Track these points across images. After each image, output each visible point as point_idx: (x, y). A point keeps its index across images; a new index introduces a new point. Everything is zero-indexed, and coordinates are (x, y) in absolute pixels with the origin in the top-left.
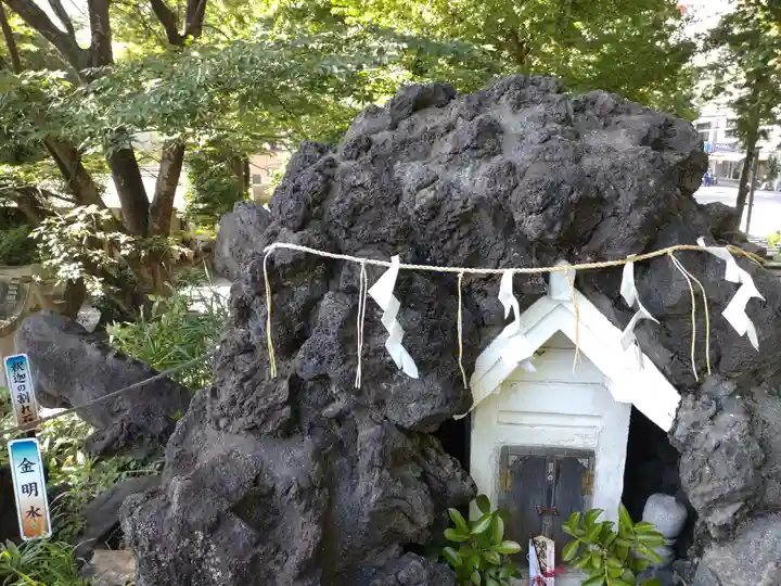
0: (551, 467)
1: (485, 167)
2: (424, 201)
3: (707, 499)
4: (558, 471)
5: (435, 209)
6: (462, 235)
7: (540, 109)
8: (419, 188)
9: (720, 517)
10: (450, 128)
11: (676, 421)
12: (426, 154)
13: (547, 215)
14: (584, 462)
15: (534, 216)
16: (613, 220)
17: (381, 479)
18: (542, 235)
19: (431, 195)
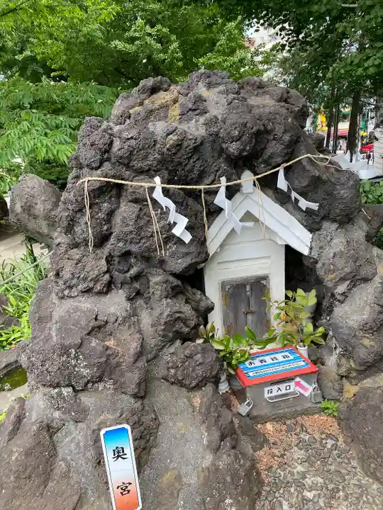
0: (248, 288)
1: (202, 120)
2: (171, 142)
3: (334, 281)
4: (251, 289)
5: (179, 146)
6: (195, 160)
7: (222, 88)
8: (168, 135)
9: (341, 288)
10: (175, 101)
11: (311, 249)
12: (166, 117)
13: (242, 141)
14: (264, 282)
15: (234, 143)
16: (274, 142)
17: (167, 304)
18: (240, 153)
19: (175, 138)
